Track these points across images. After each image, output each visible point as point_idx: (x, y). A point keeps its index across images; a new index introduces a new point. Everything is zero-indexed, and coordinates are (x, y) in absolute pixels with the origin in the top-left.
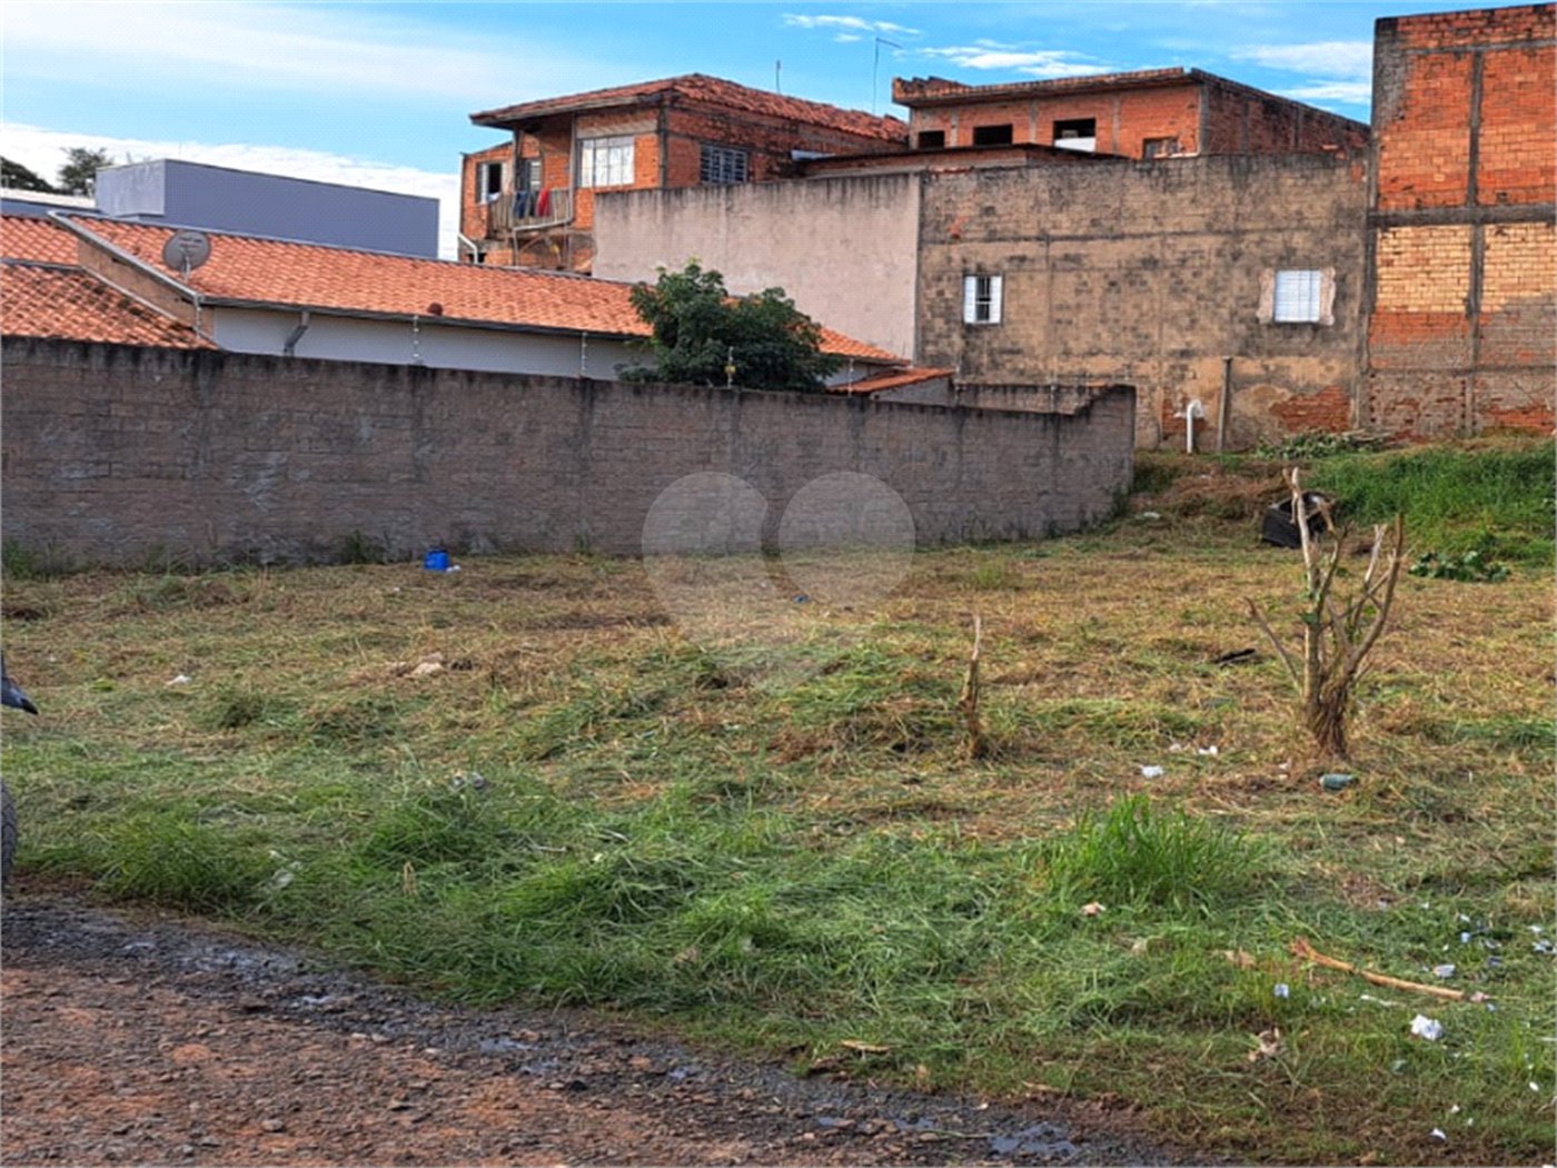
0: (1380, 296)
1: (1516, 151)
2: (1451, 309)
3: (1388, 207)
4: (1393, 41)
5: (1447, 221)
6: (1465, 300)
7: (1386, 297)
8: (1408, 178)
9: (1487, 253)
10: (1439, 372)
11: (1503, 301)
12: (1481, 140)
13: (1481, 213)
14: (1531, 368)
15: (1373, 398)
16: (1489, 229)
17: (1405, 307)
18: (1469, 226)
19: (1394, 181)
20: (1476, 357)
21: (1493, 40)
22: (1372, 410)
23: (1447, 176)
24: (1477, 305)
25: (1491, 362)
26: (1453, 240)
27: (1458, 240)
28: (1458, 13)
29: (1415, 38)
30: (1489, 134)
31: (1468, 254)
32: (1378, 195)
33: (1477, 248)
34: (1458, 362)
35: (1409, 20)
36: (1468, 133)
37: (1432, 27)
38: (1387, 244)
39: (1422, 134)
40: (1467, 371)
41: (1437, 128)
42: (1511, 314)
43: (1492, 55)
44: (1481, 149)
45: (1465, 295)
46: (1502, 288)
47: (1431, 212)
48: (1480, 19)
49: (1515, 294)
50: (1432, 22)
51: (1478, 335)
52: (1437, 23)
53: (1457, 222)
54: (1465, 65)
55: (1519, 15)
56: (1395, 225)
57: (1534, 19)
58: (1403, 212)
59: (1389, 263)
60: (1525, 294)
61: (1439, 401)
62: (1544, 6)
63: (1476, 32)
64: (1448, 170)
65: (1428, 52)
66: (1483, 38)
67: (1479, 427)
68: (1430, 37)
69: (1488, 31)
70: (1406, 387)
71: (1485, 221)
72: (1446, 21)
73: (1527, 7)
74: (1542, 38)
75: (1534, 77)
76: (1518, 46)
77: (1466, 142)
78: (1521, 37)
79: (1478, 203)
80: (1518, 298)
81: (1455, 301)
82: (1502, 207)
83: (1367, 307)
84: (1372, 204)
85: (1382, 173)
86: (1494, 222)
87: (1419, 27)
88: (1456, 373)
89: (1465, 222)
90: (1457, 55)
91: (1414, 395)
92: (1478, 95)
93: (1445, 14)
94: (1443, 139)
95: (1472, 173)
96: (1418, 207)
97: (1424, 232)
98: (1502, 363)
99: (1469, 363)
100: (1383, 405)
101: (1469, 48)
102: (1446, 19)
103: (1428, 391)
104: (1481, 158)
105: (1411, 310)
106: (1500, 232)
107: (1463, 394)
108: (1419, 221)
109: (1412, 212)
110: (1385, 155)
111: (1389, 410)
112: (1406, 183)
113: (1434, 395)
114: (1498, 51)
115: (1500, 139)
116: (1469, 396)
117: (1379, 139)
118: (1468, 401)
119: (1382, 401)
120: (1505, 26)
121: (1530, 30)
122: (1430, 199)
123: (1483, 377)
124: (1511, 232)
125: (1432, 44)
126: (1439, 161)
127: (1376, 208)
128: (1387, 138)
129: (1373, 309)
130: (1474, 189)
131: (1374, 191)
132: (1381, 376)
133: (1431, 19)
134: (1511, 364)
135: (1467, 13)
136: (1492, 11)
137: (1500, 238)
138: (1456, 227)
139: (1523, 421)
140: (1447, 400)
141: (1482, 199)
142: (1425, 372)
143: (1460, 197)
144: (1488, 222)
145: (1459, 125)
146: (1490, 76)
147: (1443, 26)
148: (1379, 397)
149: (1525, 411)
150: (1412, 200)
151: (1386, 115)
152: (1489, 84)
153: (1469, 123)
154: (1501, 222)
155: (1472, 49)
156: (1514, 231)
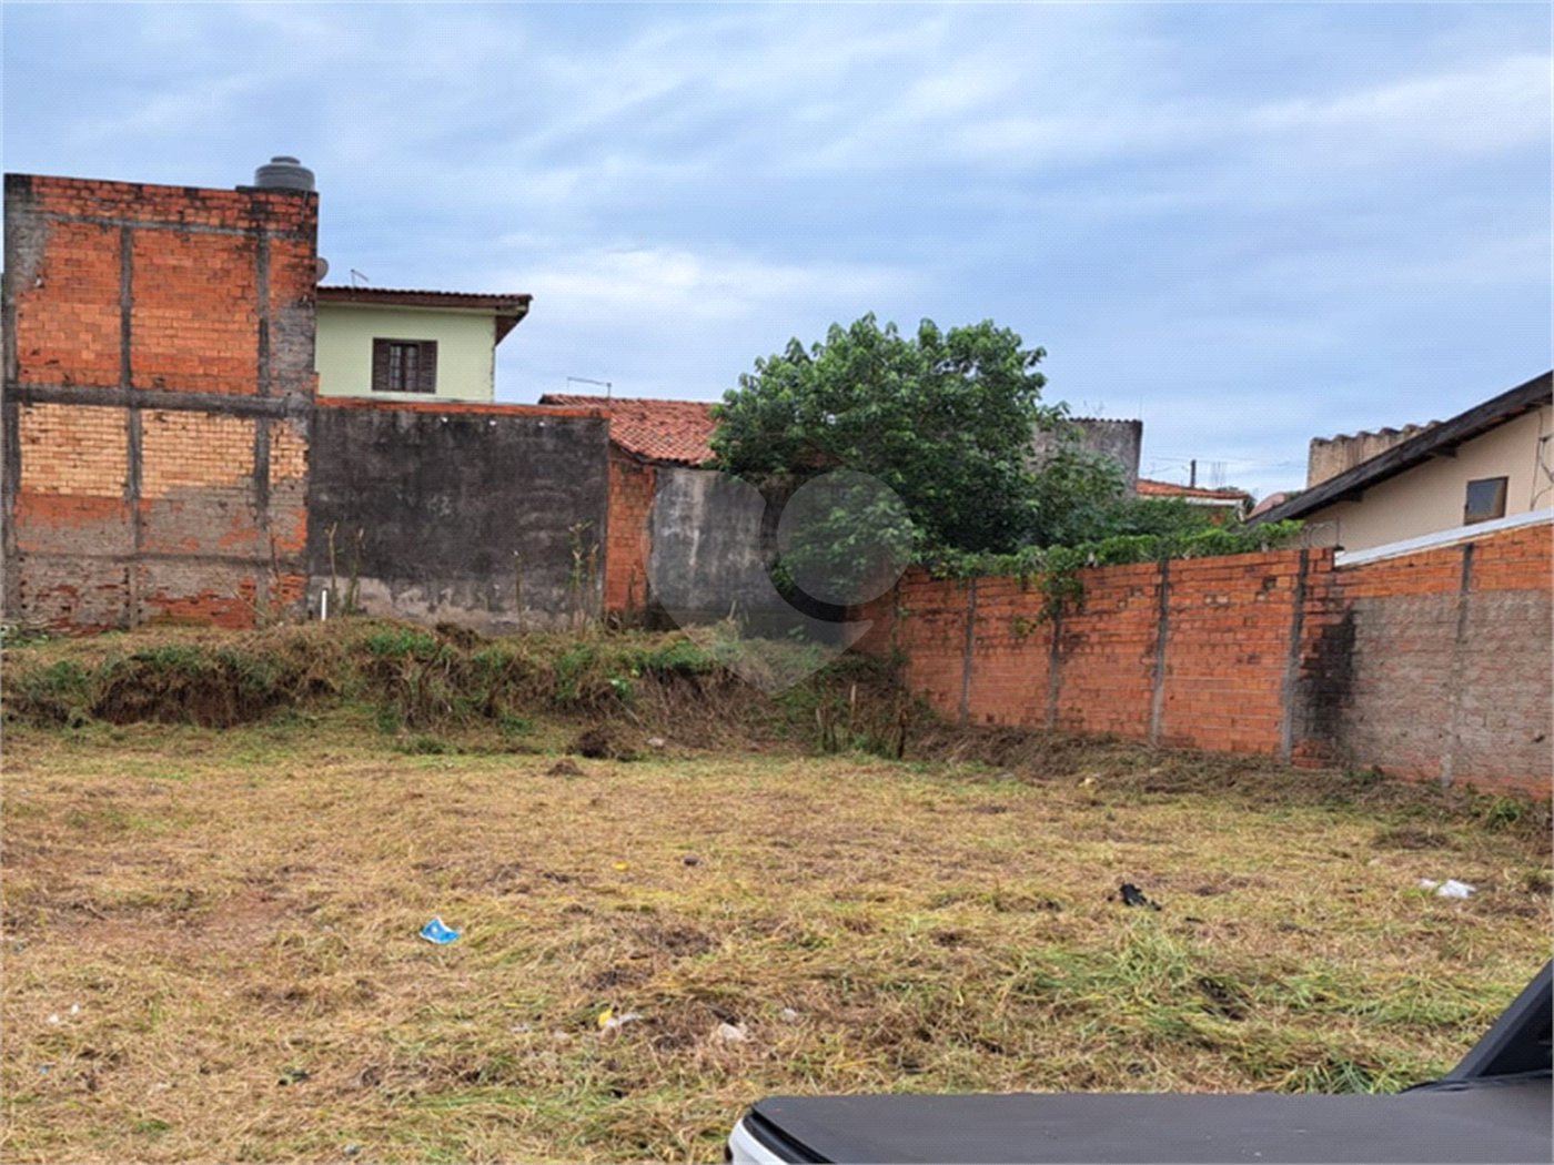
0: (24, 475)
1: (172, 337)
2: (110, 494)
3: (30, 380)
4: (28, 201)
5: (99, 402)
6: (125, 485)
7: (30, 475)
8: (54, 352)
9: (145, 438)
10: (97, 557)
11: (165, 489)
12: (133, 321)
13: (137, 396)
14: (197, 558)
15: (24, 583)
16: (145, 412)
17: (55, 488)
18: (124, 409)
19: (35, 353)
20: (138, 544)
21: (141, 217)
22: (22, 596)
23: (99, 355)
24: (137, 491)
25: (154, 550)
26: (106, 421)
27: (112, 422)
28: (102, 183)
29: (52, 200)
30: (140, 314)
31: (124, 438)
32: (18, 366)
33: (134, 435)
34: (119, 550)
35: (44, 181)
36: (118, 311)
37: (71, 192)
38: (33, 419)
39: (65, 307)
40: (129, 559)
41: (80, 301)
42: (175, 503)
43: (142, 233)
44: (133, 330)
45: (123, 480)
46: (163, 475)
47: (80, 390)
48: (128, 192)
49: (178, 482)
50: (72, 187)
51: (140, 522)
52: (79, 190)
53: (110, 403)
54: (111, 238)
55: (170, 196)
56: (41, 401)
57: (186, 201)
58: (47, 387)
59: (34, 441)
60: (190, 483)
61: (99, 588)
62: (197, 190)
63: (123, 206)
64: (98, 347)
65: (70, 219)
66: (130, 214)
67: (145, 616)
68: (71, 203)
69: (136, 206)
70: (62, 573)
71: (142, 405)
72: (87, 188)
73: (178, 188)
74: (194, 223)
75: (188, 263)
76: (171, 228)
77: (118, 321)
78: (172, 218)
79: (132, 385)
80: (181, 487)
81: (112, 486)
82: (160, 392)
83: (10, 485)
84: (11, 375)
85: (19, 343)
86: (153, 406)
87: (58, 191)
88: (117, 559)
89: (120, 404)
90: (104, 227)
91: (70, 581)
92: (127, 272)
93: (86, 181)
94: (91, 313)
95: (126, 354)
96: (67, 382)
97: (73, 410)
98: (166, 551)
99: (132, 551)
100: (36, 591)
101: (116, 222)
102: (88, 186)
103: (87, 577)
104: (133, 339)
105: (63, 491)
106: (159, 418)
107: (126, 582)
108: (64, 399)
109: (58, 388)
110: (25, 325)
111: (42, 596)
112: (51, 357)
113: (93, 582)
114: (149, 230)
115: (154, 323)
116: (132, 581)
117: (15, 307)
118: (133, 590)
119: (33, 588)
120: (155, 205)
121: (181, 213)
122: (78, 376)
123: (148, 564)
124: (171, 419)
125: (73, 212)
126: (85, 337)
127: (15, 381)
128: (25, 306)
129: (17, 487)
130: (128, 372)
131: (12, 361)
132: (27, 560)
133: (70, 183)
134: (175, 552)
135: (112, 183)
136: (140, 187)
137: (158, 424)
138: (111, 409)
139: (193, 612)
140: (108, 587)
141: (136, 381)
142: (83, 557)
143: (114, 377)
144: (146, 407)
145: (109, 303)
146: (139, 255)
147: (85, 194)
148: (31, 583)
149: (194, 602)
150: (58, 376)
151: (20, 281)
152: (139, 263)
153: (119, 302)
154: (162, 407)
155: (120, 223)
156: (172, 417)
